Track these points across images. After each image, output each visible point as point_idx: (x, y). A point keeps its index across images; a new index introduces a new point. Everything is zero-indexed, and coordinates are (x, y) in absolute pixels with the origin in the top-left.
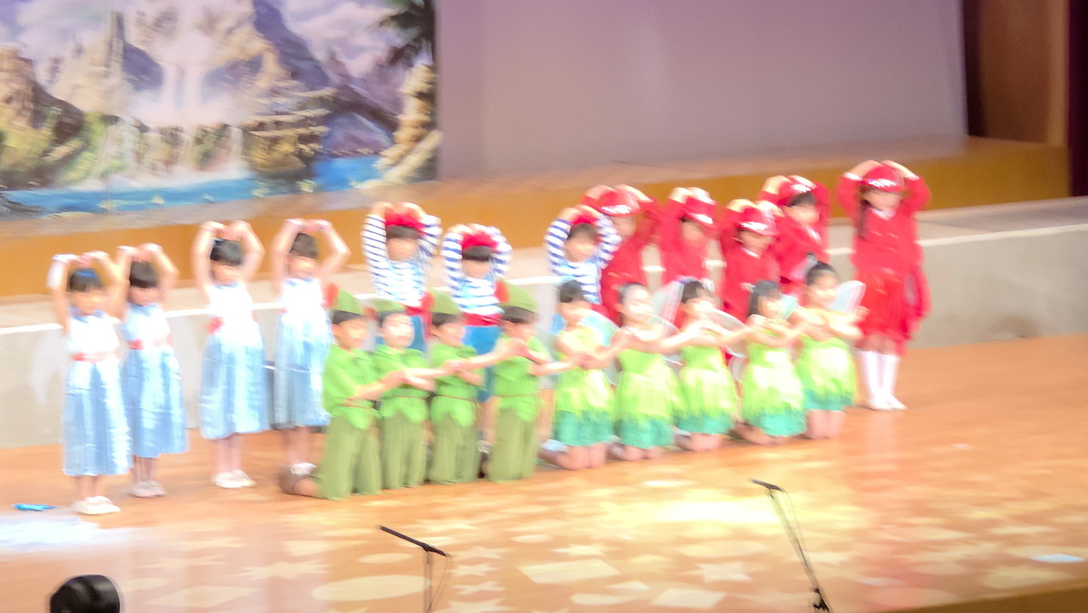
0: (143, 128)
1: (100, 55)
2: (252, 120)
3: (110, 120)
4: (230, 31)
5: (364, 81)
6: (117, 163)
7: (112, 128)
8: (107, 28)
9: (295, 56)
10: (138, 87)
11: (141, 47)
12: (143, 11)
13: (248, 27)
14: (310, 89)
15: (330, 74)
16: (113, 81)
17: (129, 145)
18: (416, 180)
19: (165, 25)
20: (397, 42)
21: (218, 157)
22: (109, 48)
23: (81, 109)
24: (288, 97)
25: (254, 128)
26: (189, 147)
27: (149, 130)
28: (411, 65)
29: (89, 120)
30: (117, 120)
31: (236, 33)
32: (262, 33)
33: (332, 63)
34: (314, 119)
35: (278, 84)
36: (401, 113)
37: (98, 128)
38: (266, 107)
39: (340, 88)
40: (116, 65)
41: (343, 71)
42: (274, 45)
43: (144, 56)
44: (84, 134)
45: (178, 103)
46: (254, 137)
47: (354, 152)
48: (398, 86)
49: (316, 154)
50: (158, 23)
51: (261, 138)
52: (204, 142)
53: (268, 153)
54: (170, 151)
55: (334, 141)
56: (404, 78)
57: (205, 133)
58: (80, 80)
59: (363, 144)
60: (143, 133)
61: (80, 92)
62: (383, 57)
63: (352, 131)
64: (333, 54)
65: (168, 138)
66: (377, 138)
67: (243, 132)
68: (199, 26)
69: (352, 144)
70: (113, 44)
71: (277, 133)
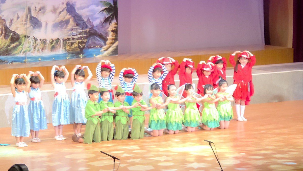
1: (24, 19)
2: (66, 37)
3: (26, 37)
4: (60, 13)
5: (97, 27)
6: (29, 49)
7: (28, 39)
8: (26, 11)
9: (78, 20)
10: (34, 28)
11: (35, 17)
12: (36, 7)
13: (65, 11)
14: (82, 29)
15: (88, 25)
16: (28, 26)
17: (32, 44)
18: (112, 55)
19: (42, 10)
20: (107, 16)
21: (56, 48)
22: (27, 17)
23: (19, 34)
24: (76, 31)
25: (66, 40)
26: (48, 44)
27: (38, 40)
28: (111, 23)
29: (21, 37)
30: (28, 37)
31: (62, 13)
32: (69, 13)
33: (88, 21)
34: (83, 37)
35: (73, 27)
36: (108, 36)
37: (23, 39)
38: (70, 33)
39: (91, 29)
40: (28, 22)
41: (92, 24)
42: (72, 16)
43: (36, 19)
44: (19, 40)
45: (46, 32)
46: (66, 42)
47: (94, 47)
48: (107, 28)
49: (84, 47)
50: (40, 10)
51: (69, 42)
52: (53, 44)
53: (71, 47)
54: (43, 46)
55: (89, 43)
56: (109, 26)
57: (53, 41)
58: (18, 26)
59: (97, 45)
60: (36, 40)
61: (18, 29)
62: (103, 20)
63: (94, 41)
64: (89, 19)
65: (43, 42)
66: (101, 43)
67: (64, 41)
68: (52, 11)
69: (94, 45)
70: (28, 15)
71: (73, 41)
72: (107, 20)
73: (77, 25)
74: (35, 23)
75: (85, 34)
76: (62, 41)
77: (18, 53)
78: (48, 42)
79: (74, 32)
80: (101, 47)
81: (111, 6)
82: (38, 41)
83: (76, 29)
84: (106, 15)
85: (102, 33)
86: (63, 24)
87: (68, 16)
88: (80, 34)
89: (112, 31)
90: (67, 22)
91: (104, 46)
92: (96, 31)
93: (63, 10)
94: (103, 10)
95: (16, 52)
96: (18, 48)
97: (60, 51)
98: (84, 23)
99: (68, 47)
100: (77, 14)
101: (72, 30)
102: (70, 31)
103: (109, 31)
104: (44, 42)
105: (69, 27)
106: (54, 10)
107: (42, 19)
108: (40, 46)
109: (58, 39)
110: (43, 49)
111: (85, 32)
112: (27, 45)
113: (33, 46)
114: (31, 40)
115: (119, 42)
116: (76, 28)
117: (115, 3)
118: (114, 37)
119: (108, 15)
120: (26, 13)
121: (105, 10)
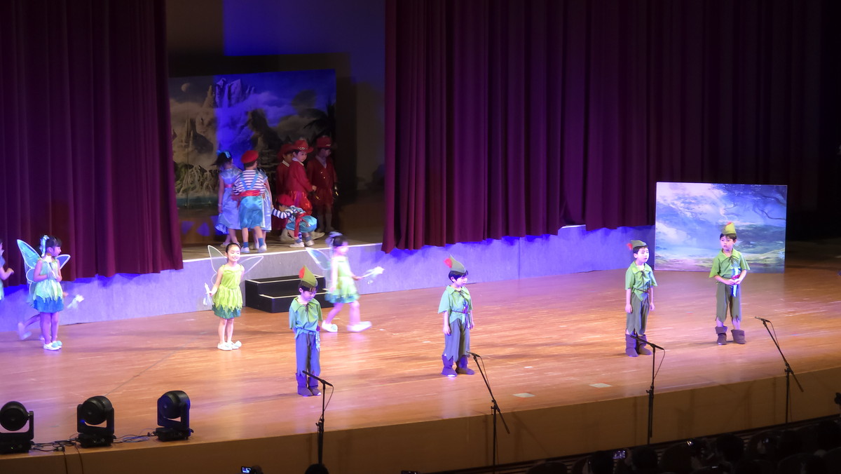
0: (203, 171)
1: (184, 138)
3: (188, 167)
4: (242, 128)
6: (192, 186)
7: (190, 171)
8: (187, 125)
9: (272, 139)
10: (200, 152)
11: (202, 134)
12: (203, 119)
13: (250, 126)
16: (190, 149)
17: (197, 178)
19: (213, 125)
22: (188, 135)
23: (177, 162)
24: (268, 157)
27: (206, 171)
29: (180, 166)
30: (191, 167)
31: (245, 128)
32: (256, 128)
35: (263, 151)
37: (183, 170)
40: (191, 142)
42: (262, 133)
43: (204, 138)
44: (177, 172)
50: (209, 124)
58: (175, 149)
61: (175, 155)
64: (288, 138)
65: (214, 175)
68: (228, 125)
70: (190, 132)
73: (270, 147)
74: (203, 144)
79: (263, 158)
81: (323, 116)
82: (208, 173)
83: (268, 153)
84: (316, 130)
86: (247, 145)
87: (254, 134)
90: (253, 142)
94: (311, 124)
100: (270, 128)
106: (232, 124)
107: (212, 137)
108: (210, 181)
112: (190, 180)
113: (199, 180)
114: (195, 171)
116: (267, 151)
117: (331, 110)
119: (319, 130)
120: (188, 128)
121: (315, 124)
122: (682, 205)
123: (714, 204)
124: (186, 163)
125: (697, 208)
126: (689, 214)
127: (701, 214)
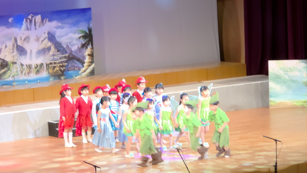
1: (11, 48)
2: (49, 62)
3: (14, 63)
5: (75, 52)
6: (16, 74)
7: (15, 65)
8: (13, 40)
9: (59, 47)
10: (20, 55)
11: (21, 45)
12: (21, 37)
13: (47, 40)
14: (63, 54)
15: (67, 51)
16: (15, 53)
18: (89, 76)
19: (27, 40)
20: (83, 43)
21: (41, 71)
22: (14, 46)
23: (7, 61)
24: (57, 56)
25: (49, 64)
26: (34, 69)
27: (24, 65)
28: (87, 48)
29: (9, 63)
30: (16, 63)
31: (44, 41)
32: (50, 41)
33: (68, 48)
34: (63, 61)
35: (55, 53)
36: (85, 59)
37: (11, 65)
38: (52, 59)
39: (70, 54)
40: (15, 50)
41: (70, 50)
42: (53, 44)
43: (22, 47)
44: (8, 66)
45: (31, 59)
46: (49, 66)
47: (74, 69)
48: (84, 53)
49: (64, 70)
50: (25, 39)
51: (51, 66)
52: (37, 68)
53: (53, 70)
54: (29, 70)
55: (69, 67)
56: (86, 51)
57: (37, 66)
58: (7, 54)
59: (76, 67)
60: (22, 66)
61: (7, 57)
62: (80, 46)
63: (73, 64)
64: (68, 45)
65: (28, 67)
66: (79, 66)
67: (47, 65)
68: (35, 40)
69: (73, 67)
70: (14, 45)
71: (55, 65)
72: (84, 46)
73: (58, 51)
74: (21, 51)
75: (65, 59)
76: (45, 65)
77: (8, 78)
78: (33, 67)
79: (55, 57)
80: (80, 69)
81: (86, 33)
82: (25, 67)
83: (57, 54)
84: (83, 41)
85: (80, 57)
86: (45, 50)
87: (49, 44)
88: (61, 59)
89: (89, 55)
90: (49, 49)
91: (82, 68)
92: (74, 56)
93: (45, 39)
94: (80, 38)
95: (5, 77)
96: (7, 73)
97: (44, 74)
98: (64, 49)
99: (51, 71)
100: (58, 41)
101: (54, 55)
102: (52, 56)
103: (85, 55)
104: (30, 67)
105: (51, 53)
106: (38, 39)
107: (27, 47)
108: (26, 70)
109: (42, 64)
110: (29, 73)
111: (65, 57)
112: (15, 70)
113: (20, 70)
115: (95, 65)
117: (90, 30)
118: (91, 61)
119: (84, 41)
120: (13, 42)
121: (82, 37)
122: (283, 72)
123: (300, 71)
124: (13, 61)
125: (291, 74)
126: (287, 77)
127: (293, 77)
